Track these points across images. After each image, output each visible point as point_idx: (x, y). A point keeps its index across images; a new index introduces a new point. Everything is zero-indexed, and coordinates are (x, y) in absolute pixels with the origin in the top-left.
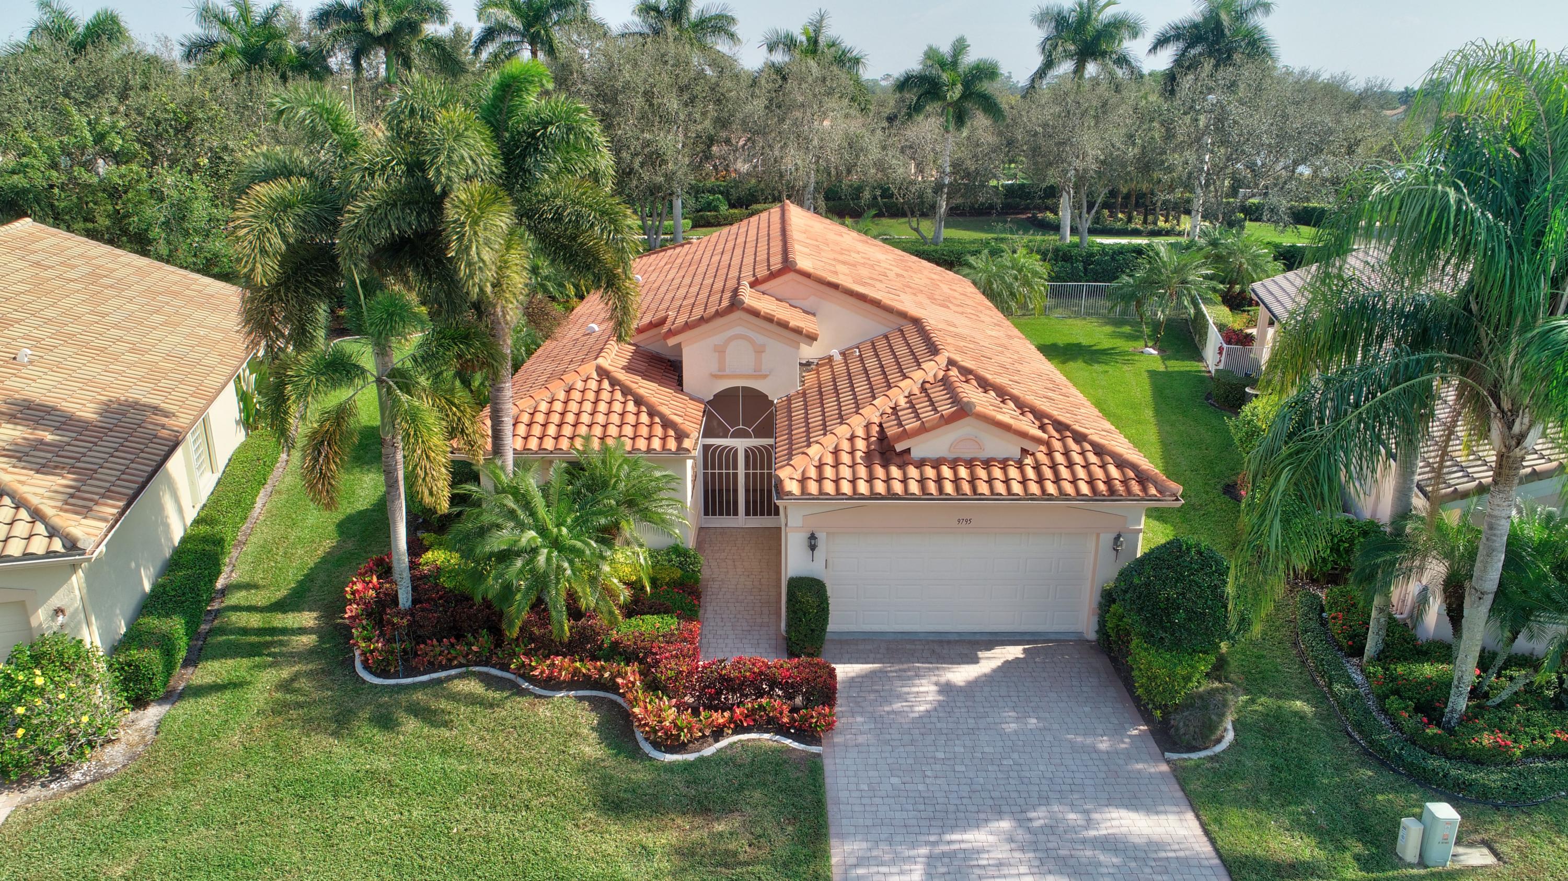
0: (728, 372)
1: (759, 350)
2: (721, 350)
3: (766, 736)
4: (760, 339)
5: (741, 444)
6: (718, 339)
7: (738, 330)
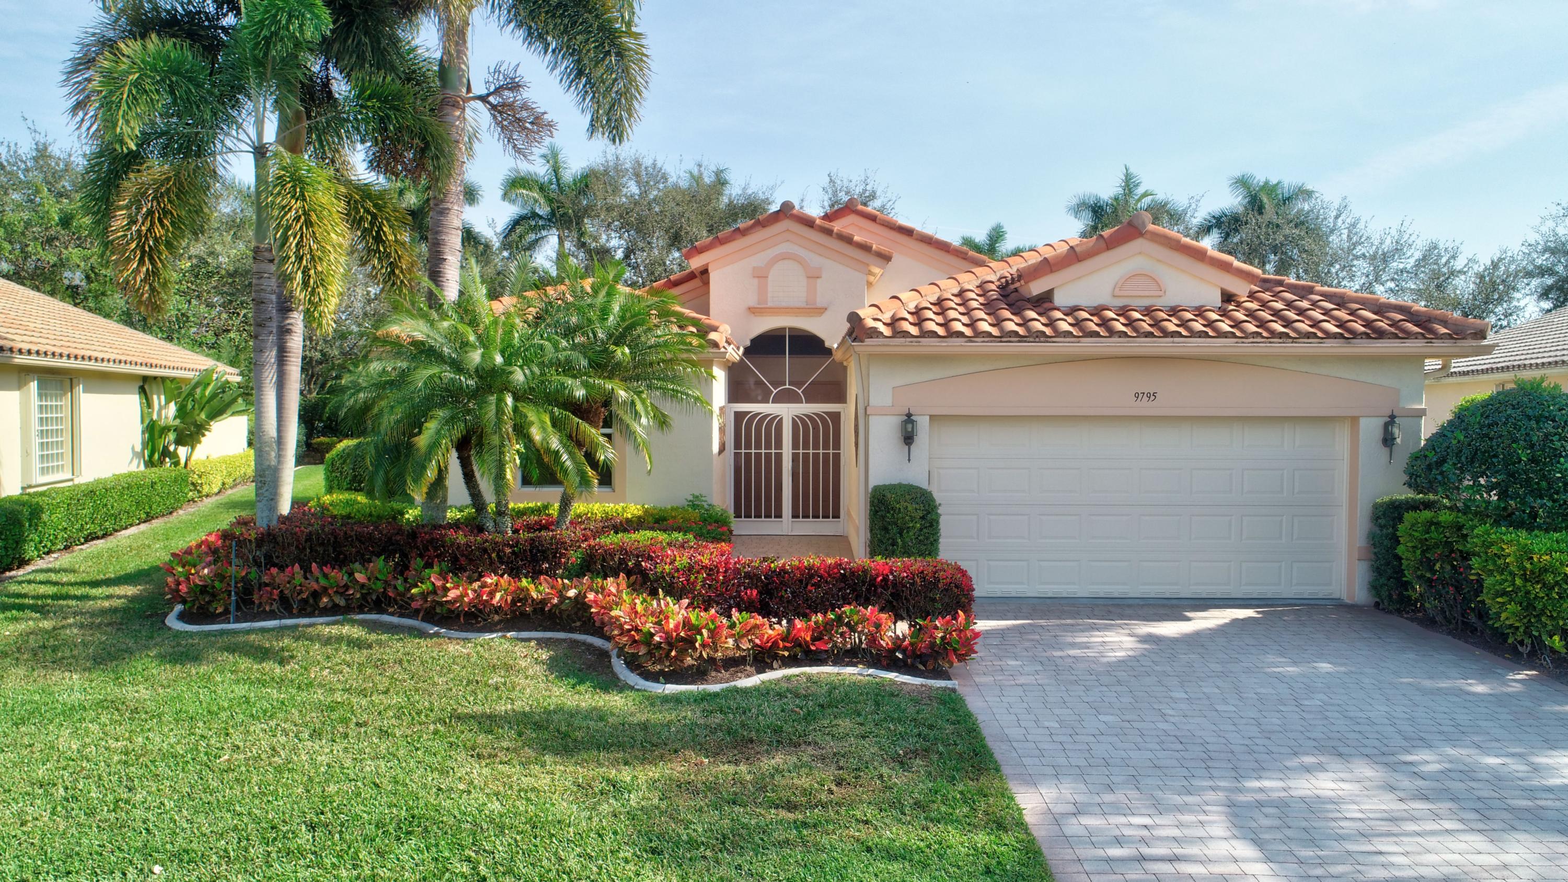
0: (770, 304)
1: (813, 276)
2: (761, 275)
3: (850, 670)
4: (814, 260)
5: (787, 412)
6: (759, 259)
7: (784, 248)
